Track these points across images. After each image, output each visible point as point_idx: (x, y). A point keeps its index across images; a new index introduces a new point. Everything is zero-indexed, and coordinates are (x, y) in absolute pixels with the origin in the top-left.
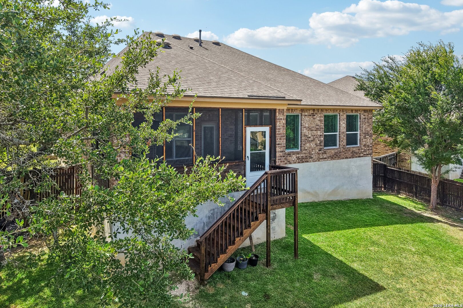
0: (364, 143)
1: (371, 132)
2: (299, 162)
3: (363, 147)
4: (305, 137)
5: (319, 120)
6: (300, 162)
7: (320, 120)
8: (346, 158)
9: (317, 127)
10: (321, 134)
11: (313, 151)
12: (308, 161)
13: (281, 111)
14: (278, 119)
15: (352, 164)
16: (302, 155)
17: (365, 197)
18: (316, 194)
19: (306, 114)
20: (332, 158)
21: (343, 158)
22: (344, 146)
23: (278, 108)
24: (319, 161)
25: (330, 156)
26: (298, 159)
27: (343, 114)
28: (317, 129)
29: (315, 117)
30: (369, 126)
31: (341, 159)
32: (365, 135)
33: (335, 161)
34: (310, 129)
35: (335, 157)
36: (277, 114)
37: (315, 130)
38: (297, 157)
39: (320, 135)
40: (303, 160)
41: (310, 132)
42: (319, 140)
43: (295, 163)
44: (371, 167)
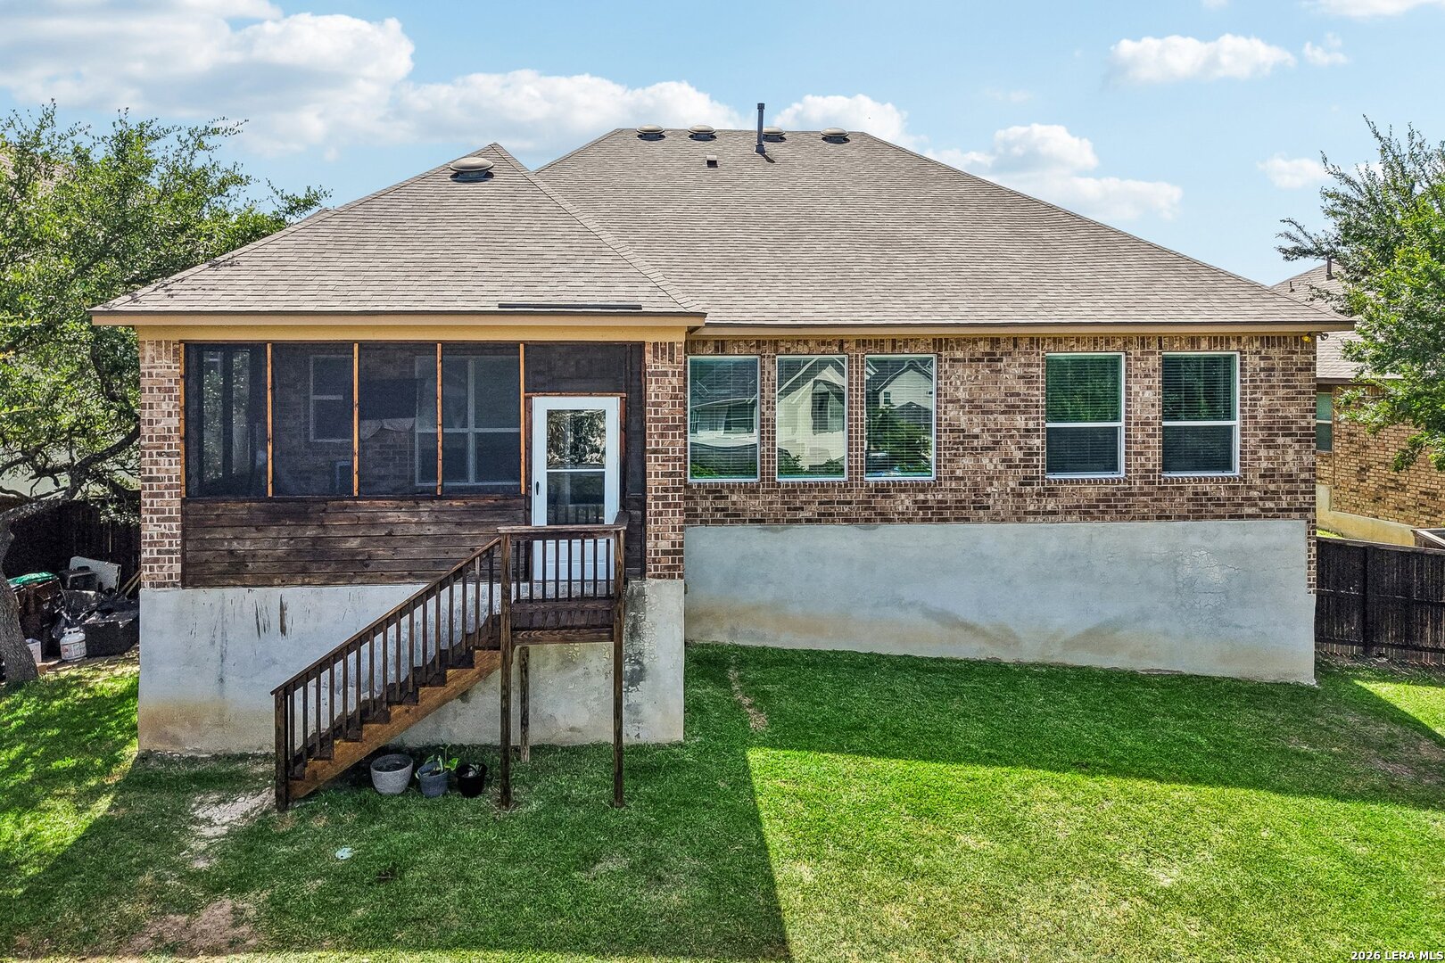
0: (1264, 465)
1: (1304, 424)
2: (923, 520)
3: (1258, 482)
4: (956, 434)
5: (1020, 377)
6: (930, 520)
7: (1024, 377)
8: (1159, 518)
9: (1011, 400)
10: (1031, 425)
11: (991, 484)
12: (967, 520)
13: (664, 351)
14: (653, 374)
15: (1194, 540)
16: (940, 497)
17: (1268, 672)
18: (1009, 638)
19: (959, 354)
20: (1086, 512)
21: (1144, 518)
22: (1147, 471)
23: (650, 338)
24: (1019, 520)
25: (1078, 507)
26: (919, 508)
27: (1142, 354)
28: (1013, 406)
29: (1000, 365)
30: (1293, 399)
31: (1134, 518)
32: (1269, 435)
33: (1098, 525)
34: (976, 407)
35: (1103, 512)
36: (649, 357)
37: (1003, 413)
38: (916, 502)
39: (1027, 430)
40: (947, 514)
41: (977, 419)
42: (1021, 448)
43: (909, 520)
44: (1304, 559)
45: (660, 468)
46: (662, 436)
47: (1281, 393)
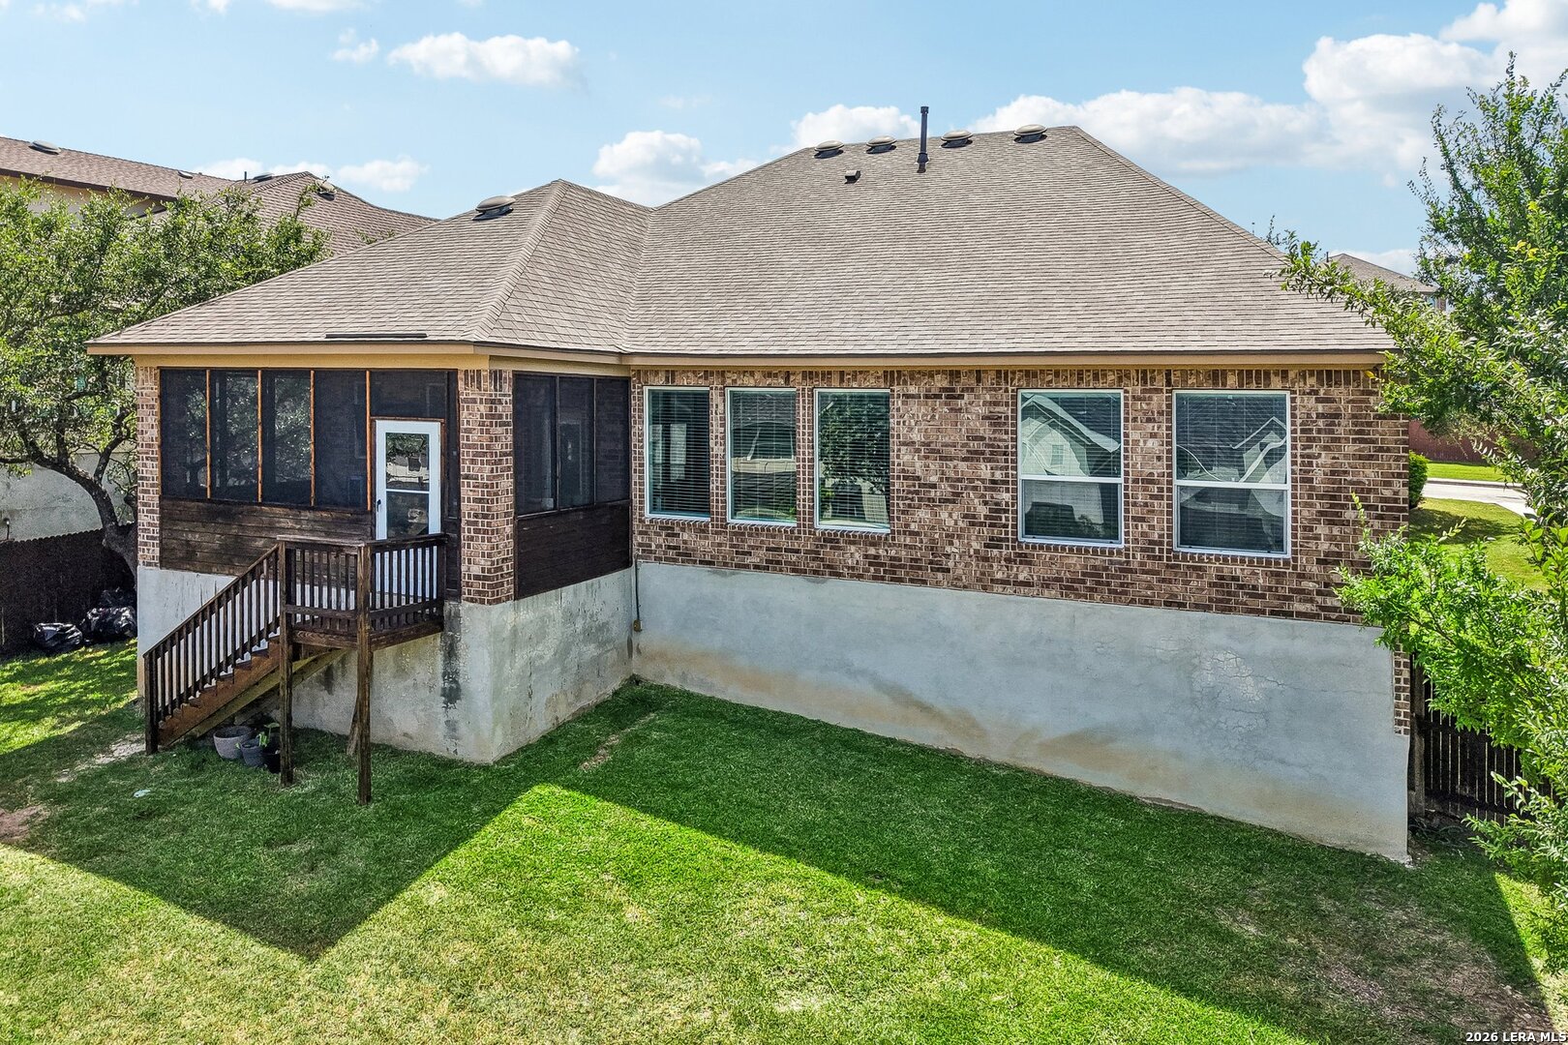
0: (1324, 546)
1: (1388, 493)
2: (875, 578)
3: (1315, 569)
4: (911, 482)
5: (985, 418)
6: (882, 579)
7: (988, 418)
8: (1168, 604)
9: (974, 445)
10: (998, 475)
11: (951, 543)
12: (924, 582)
13: (472, 378)
14: (465, 401)
15: (1216, 638)
16: (893, 553)
17: (1332, 833)
18: (970, 726)
19: (913, 390)
20: (1070, 588)
21: (1147, 602)
22: (1151, 542)
23: (462, 366)
24: (985, 588)
25: (1057, 580)
26: (870, 564)
27: (1144, 391)
28: (976, 452)
29: (961, 403)
30: (1370, 457)
31: (1132, 601)
32: (1332, 506)
33: (1083, 605)
34: (933, 451)
35: (1091, 589)
36: (461, 385)
37: (964, 459)
38: (866, 556)
39: (994, 482)
40: (901, 573)
41: (934, 465)
42: (986, 503)
43: (860, 577)
44: (1389, 683)
45: (471, 493)
46: (473, 462)
47: (1350, 448)
